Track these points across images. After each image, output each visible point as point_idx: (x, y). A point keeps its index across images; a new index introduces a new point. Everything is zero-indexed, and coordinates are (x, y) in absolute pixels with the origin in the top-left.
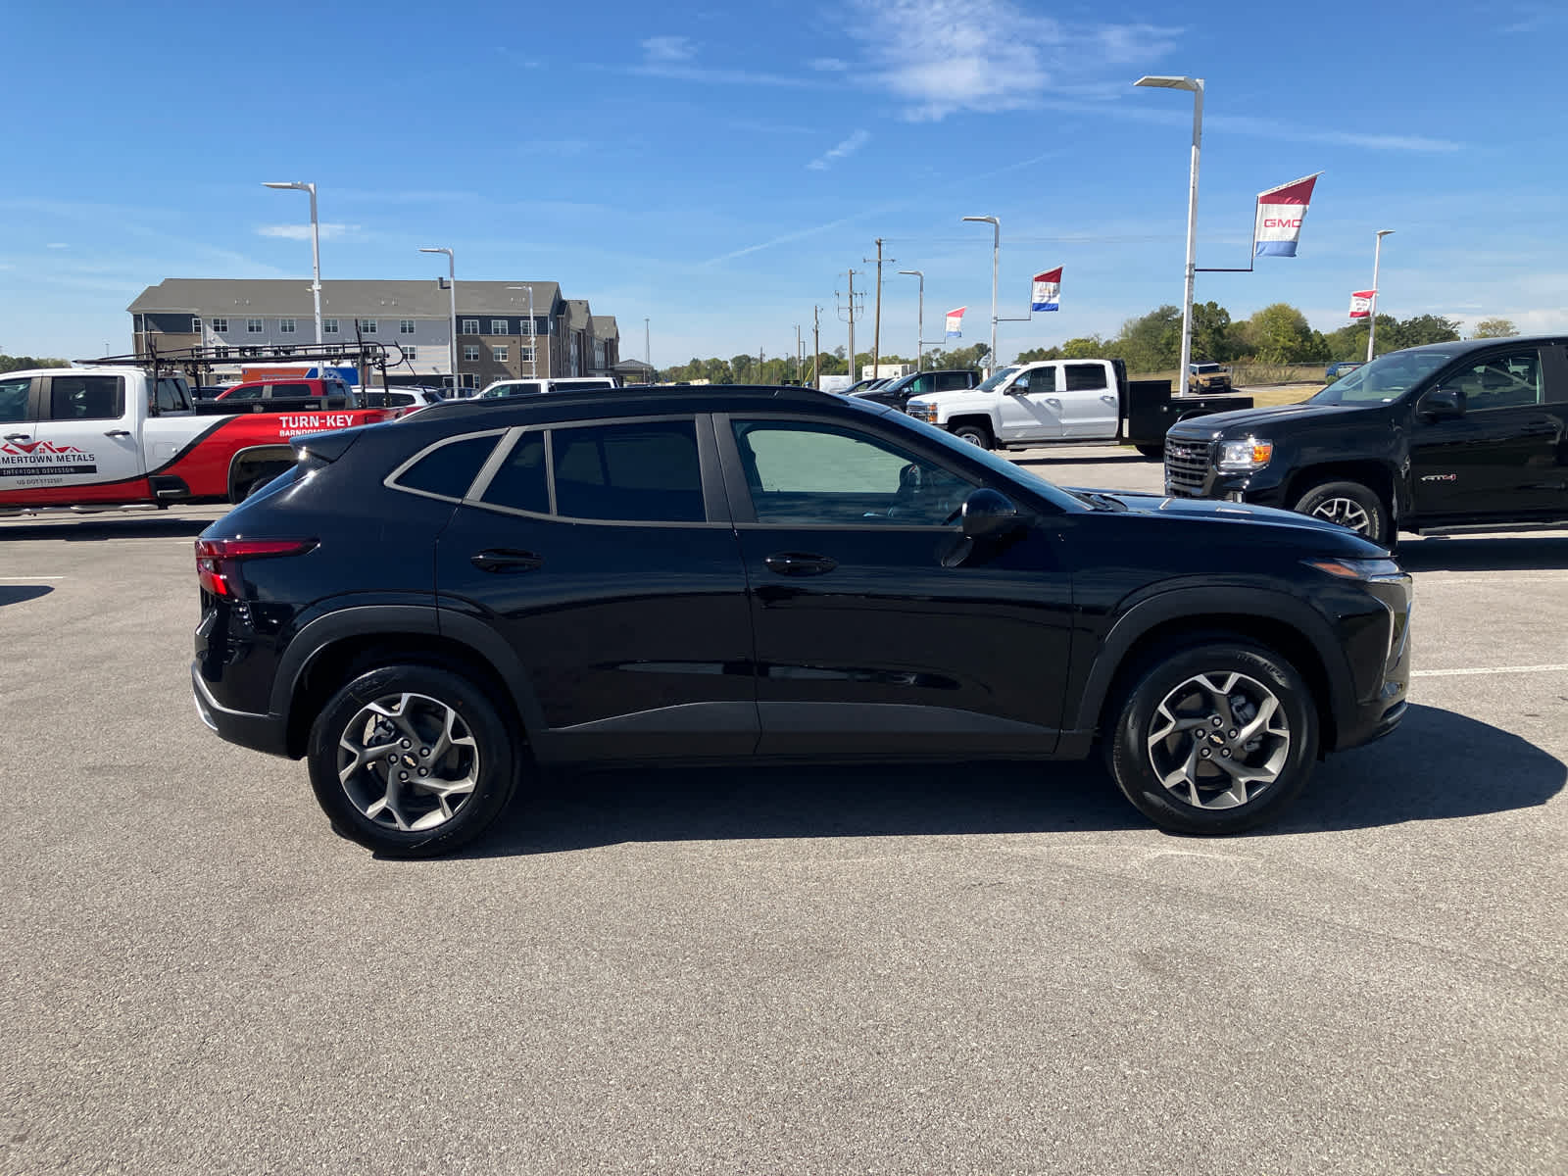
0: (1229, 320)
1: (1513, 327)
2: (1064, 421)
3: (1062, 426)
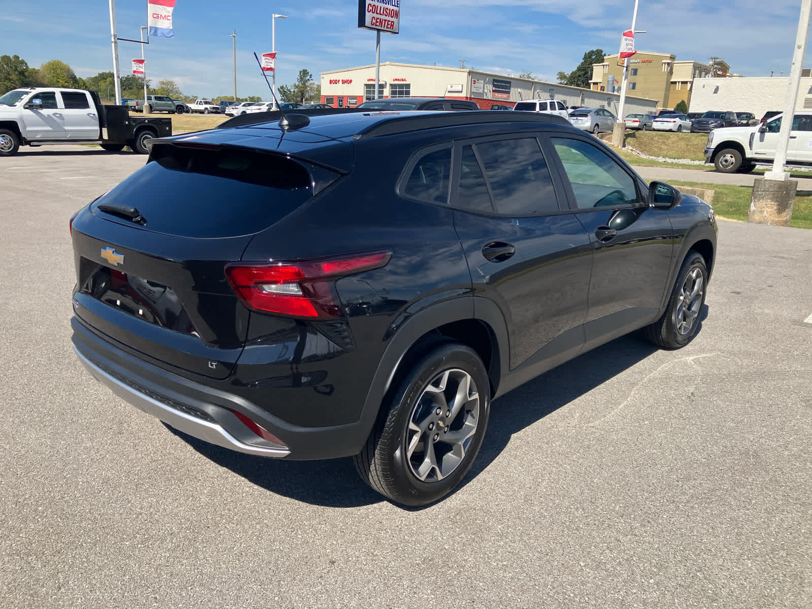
0: (27, 67)
1: (176, 85)
2: (66, 128)
3: (66, 131)
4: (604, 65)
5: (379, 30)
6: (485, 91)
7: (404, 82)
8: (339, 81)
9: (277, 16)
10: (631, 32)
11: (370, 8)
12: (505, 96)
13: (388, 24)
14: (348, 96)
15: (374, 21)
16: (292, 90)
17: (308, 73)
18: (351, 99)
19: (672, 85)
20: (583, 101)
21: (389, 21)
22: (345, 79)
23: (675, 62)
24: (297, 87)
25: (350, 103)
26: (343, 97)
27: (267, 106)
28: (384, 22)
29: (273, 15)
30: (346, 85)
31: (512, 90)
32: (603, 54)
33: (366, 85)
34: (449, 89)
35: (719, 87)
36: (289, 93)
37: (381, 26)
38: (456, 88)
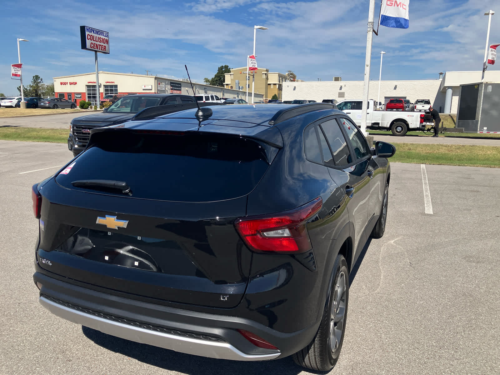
4: (231, 74)
5: (96, 51)
6: (166, 89)
7: (113, 84)
8: (67, 83)
9: (20, 40)
10: (253, 56)
11: (89, 37)
12: (178, 92)
13: (102, 48)
14: (75, 93)
15: (92, 45)
16: (28, 89)
17: (39, 77)
18: (77, 95)
19: (268, 86)
20: (223, 94)
21: (102, 46)
22: (72, 81)
23: (269, 73)
24: (32, 87)
25: (76, 98)
26: (71, 93)
27: (17, 99)
28: (99, 46)
29: (18, 39)
30: (72, 86)
31: (182, 88)
32: (229, 68)
33: (87, 86)
34: (144, 88)
35: (296, 87)
36: (26, 90)
37: (98, 49)
38: (147, 87)
